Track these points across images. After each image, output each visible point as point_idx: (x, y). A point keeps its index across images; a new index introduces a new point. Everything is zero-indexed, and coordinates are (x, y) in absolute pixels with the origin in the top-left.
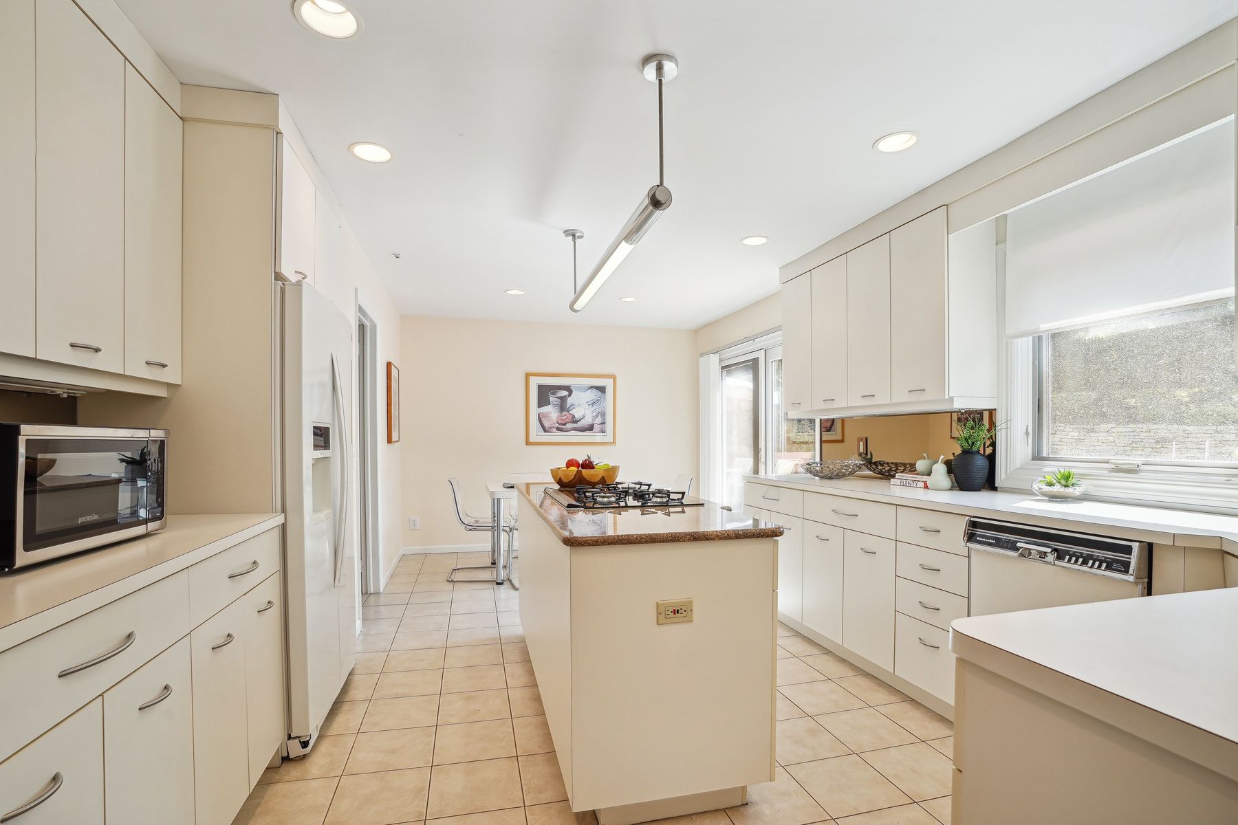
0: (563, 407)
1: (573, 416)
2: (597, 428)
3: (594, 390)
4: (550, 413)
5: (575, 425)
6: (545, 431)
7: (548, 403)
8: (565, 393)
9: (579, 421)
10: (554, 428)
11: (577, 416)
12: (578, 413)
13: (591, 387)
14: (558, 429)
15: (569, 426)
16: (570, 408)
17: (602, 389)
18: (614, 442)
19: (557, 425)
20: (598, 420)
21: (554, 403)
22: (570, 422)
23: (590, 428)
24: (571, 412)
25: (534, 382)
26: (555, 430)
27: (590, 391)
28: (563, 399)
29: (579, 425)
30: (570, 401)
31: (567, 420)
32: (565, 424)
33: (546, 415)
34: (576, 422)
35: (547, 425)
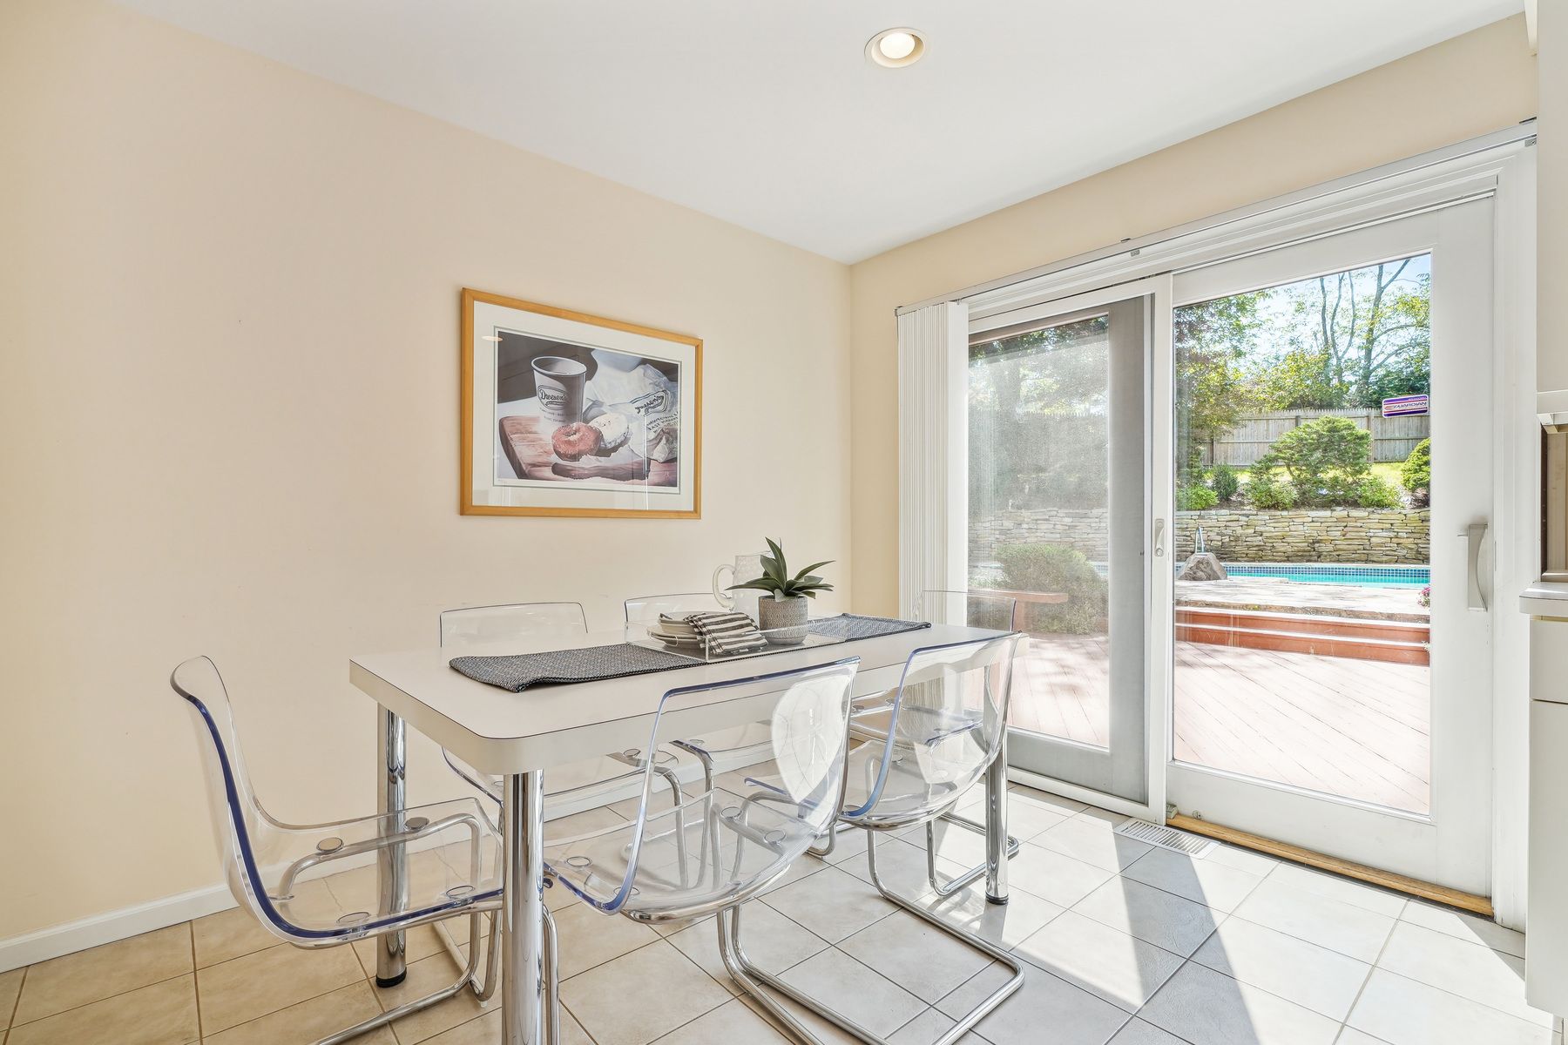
0: (569, 405)
1: (599, 437)
2: (655, 473)
3: (651, 371)
4: (535, 420)
5: (603, 462)
6: (522, 474)
7: (529, 391)
8: (575, 368)
9: (615, 449)
10: (545, 465)
11: (610, 436)
12: (610, 427)
13: (644, 362)
14: (558, 470)
15: (588, 462)
16: (591, 413)
17: (669, 371)
18: (696, 512)
19: (555, 459)
20: (660, 453)
21: (549, 392)
22: (590, 452)
23: (637, 473)
24: (593, 424)
25: (489, 323)
26: (548, 472)
27: (640, 370)
28: (571, 385)
29: (616, 460)
30: (589, 390)
31: (581, 447)
32: (575, 457)
33: (524, 427)
34: (605, 452)
35: (525, 453)
